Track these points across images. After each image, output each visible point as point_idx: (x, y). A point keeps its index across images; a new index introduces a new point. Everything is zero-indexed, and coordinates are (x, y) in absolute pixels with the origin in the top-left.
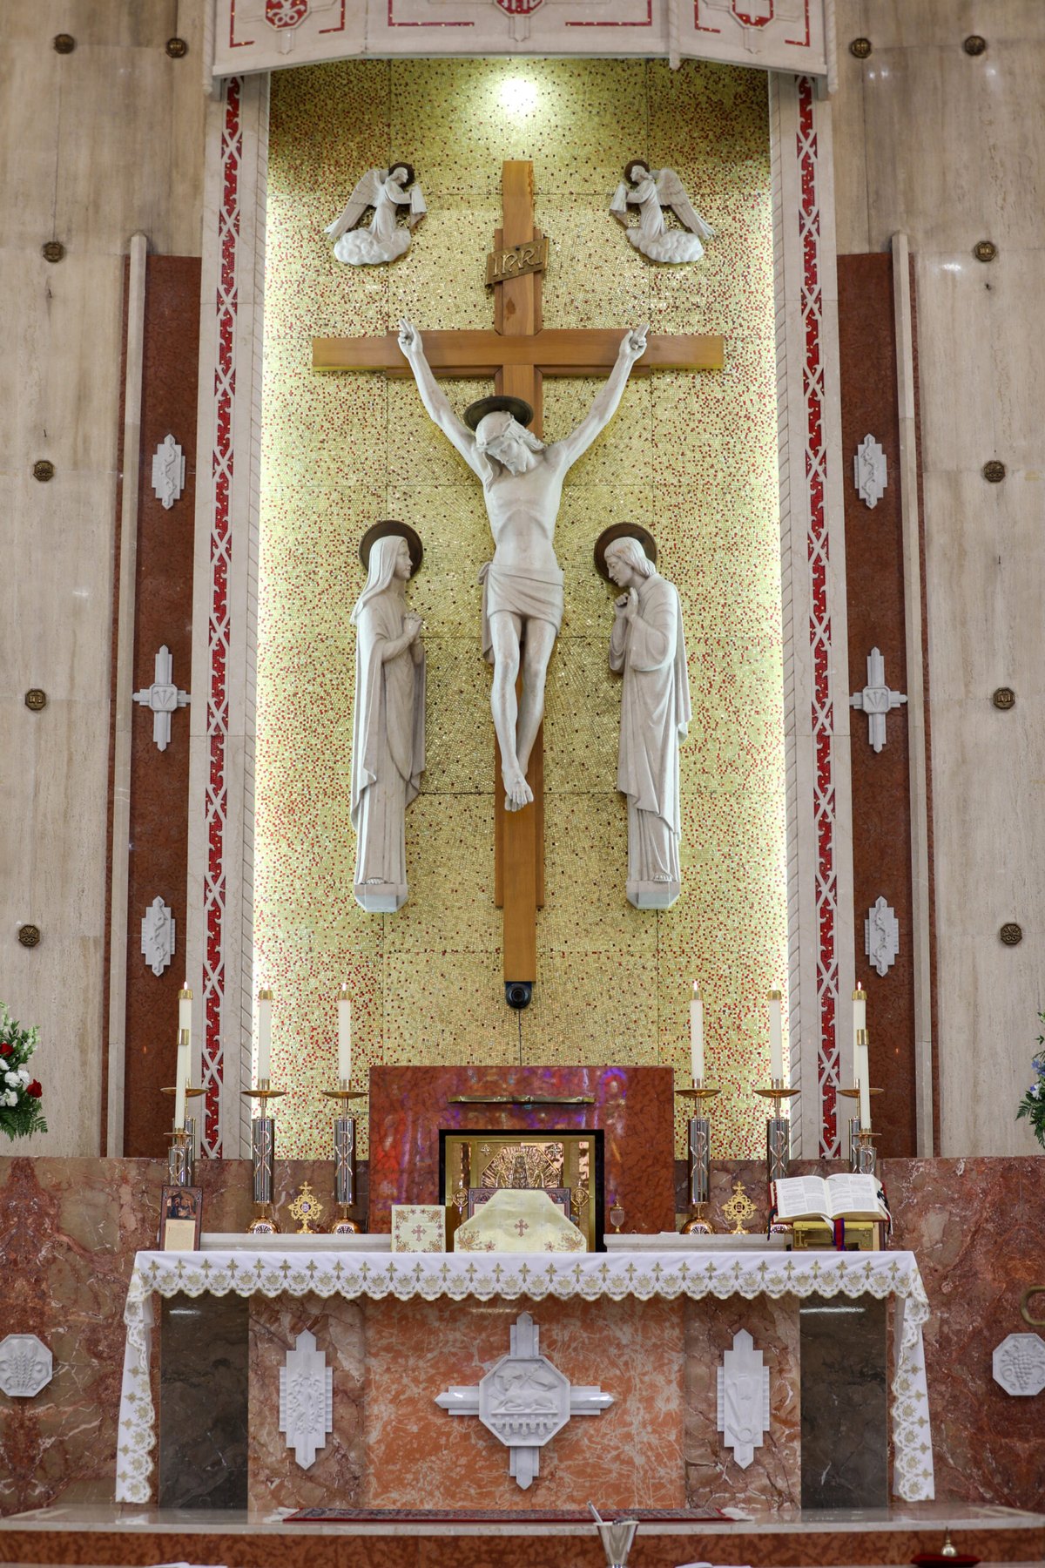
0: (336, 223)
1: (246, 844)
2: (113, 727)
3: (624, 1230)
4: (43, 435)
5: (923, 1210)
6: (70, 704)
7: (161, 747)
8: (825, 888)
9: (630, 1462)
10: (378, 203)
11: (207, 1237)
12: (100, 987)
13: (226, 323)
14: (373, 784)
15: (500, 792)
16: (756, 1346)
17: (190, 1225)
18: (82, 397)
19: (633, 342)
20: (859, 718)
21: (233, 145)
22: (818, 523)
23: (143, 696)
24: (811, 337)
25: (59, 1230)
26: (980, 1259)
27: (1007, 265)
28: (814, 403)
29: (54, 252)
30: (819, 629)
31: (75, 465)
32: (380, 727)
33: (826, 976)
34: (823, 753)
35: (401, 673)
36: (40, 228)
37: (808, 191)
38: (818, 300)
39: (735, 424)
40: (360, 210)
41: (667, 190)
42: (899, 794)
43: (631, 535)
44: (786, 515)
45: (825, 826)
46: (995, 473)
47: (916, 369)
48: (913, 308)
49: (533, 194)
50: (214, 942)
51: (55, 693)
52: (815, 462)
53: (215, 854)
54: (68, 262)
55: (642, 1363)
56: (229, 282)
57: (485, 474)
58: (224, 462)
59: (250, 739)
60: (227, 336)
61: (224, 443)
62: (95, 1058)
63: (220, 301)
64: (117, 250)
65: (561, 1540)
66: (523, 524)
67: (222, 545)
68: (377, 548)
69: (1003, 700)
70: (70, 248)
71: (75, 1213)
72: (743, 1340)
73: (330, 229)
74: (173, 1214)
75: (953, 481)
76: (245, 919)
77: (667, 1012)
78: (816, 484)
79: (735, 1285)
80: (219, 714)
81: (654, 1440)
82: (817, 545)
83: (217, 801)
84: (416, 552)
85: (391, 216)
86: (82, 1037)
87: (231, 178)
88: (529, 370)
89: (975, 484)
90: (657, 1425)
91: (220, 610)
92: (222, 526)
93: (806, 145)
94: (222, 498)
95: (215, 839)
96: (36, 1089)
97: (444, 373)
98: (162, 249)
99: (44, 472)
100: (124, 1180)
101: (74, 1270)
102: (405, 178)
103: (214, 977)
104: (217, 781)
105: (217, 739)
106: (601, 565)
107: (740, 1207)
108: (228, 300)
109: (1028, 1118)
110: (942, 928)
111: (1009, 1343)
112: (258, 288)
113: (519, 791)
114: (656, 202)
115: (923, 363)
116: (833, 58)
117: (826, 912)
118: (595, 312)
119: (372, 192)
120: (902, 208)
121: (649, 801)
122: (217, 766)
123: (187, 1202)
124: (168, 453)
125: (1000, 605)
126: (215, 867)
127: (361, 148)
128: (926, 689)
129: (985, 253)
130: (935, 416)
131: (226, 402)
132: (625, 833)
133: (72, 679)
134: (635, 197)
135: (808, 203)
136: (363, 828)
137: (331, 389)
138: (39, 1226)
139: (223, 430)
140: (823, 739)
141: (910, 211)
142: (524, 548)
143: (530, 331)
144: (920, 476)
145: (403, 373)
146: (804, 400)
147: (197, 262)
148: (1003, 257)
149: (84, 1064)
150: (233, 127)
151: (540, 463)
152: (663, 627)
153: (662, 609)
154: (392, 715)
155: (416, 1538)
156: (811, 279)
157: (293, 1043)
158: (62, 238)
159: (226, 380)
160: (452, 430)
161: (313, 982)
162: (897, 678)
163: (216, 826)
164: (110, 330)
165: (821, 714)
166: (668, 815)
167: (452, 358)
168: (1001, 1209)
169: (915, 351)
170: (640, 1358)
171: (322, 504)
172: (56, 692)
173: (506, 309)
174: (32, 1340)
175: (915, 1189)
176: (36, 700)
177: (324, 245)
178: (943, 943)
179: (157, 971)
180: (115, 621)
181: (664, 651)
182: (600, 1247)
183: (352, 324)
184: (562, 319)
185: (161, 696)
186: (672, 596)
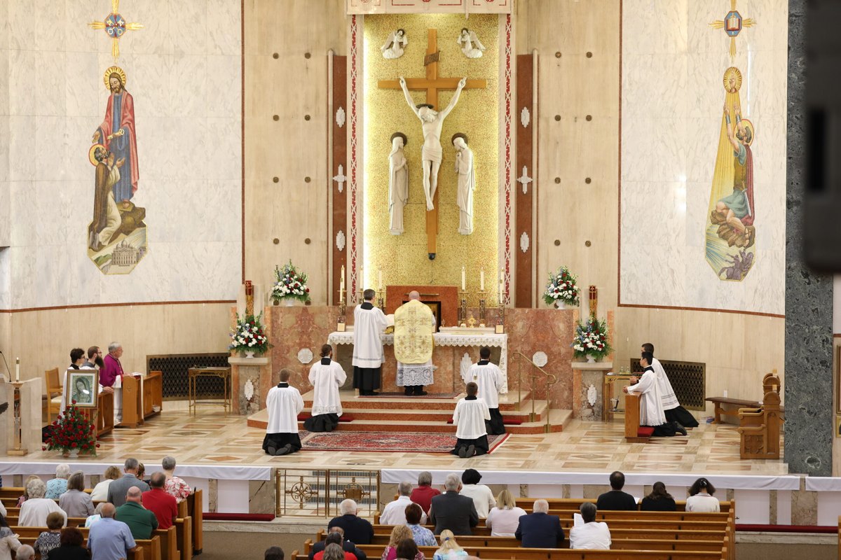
0: (384, 46)
1: (361, 219)
2: (328, 186)
3: (445, 326)
4: (307, 108)
5: (518, 321)
6: (317, 180)
7: (341, 191)
8: (507, 232)
9: (441, 382)
10: (395, 41)
11: (348, 327)
12: (326, 253)
13: (354, 80)
14: (394, 204)
15: (425, 206)
16: (469, 356)
17: (344, 324)
18: (317, 97)
19: (462, 83)
20: (519, 186)
21: (354, 28)
22: (508, 135)
23: (335, 178)
24: (508, 83)
25: (314, 324)
26: (531, 334)
27: (564, 59)
28: (508, 102)
29: (308, 56)
30: (508, 164)
31: (316, 116)
32: (396, 189)
33: (507, 255)
34: (508, 197)
35: (401, 174)
36: (304, 50)
37: (508, 41)
38: (510, 73)
39: (489, 103)
40: (390, 43)
41: (472, 38)
42: (529, 205)
43: (460, 137)
44: (500, 133)
45: (508, 216)
46: (558, 118)
47: (538, 89)
48: (538, 71)
49: (437, 37)
50: (354, 245)
51: (312, 178)
52: (508, 118)
53: (354, 222)
54: (312, 58)
55: (444, 360)
56: (354, 68)
57: (422, 121)
58: (354, 118)
59: (362, 192)
60: (354, 83)
61: (354, 113)
62: (325, 272)
63: (352, 74)
64: (325, 54)
65: (413, 403)
66: (432, 136)
67: (354, 141)
68: (395, 140)
69: (558, 180)
70: (312, 54)
71: (318, 320)
72: (466, 355)
73: (382, 48)
74: (340, 322)
75: (547, 120)
76: (362, 239)
77: (470, 261)
78: (508, 125)
79: (463, 343)
80: (354, 186)
81: (446, 377)
82: (508, 141)
83: (354, 209)
84: (405, 139)
85: (398, 46)
86: (322, 267)
87: (354, 38)
88: (435, 90)
89: (553, 121)
90: (447, 374)
91: (354, 158)
92: (354, 136)
93: (508, 27)
94: (354, 128)
95: (354, 218)
96: (308, 290)
98: (337, 54)
99: (308, 118)
100: (329, 312)
101: (318, 333)
102: (402, 34)
103: (354, 253)
104: (354, 203)
105: (354, 192)
106: (452, 145)
107: (472, 321)
108: (354, 73)
109: (544, 299)
110: (540, 241)
111: (537, 354)
112: (362, 71)
113: (431, 206)
114: (469, 41)
115: (540, 87)
116: (512, 9)
117: (507, 238)
118: (453, 72)
119: (393, 38)
120: (537, 41)
121: (464, 208)
122: (354, 199)
123: (343, 319)
124: (340, 112)
125: (558, 154)
126: (354, 226)
127: (390, 23)
128: (538, 177)
129: (558, 55)
130: (543, 102)
131: (354, 102)
132: (458, 215)
133: (317, 174)
134: (463, 40)
135: (508, 45)
136: (392, 213)
137: (383, 94)
138: (309, 323)
139: (354, 110)
140: (508, 193)
141: (539, 42)
142: (431, 142)
143: (435, 79)
144: (538, 119)
145: (400, 89)
146: (505, 101)
147: (345, 58)
148: (563, 57)
149: (322, 273)
150: (354, 23)
151: (436, 119)
152: (468, 163)
153: (467, 158)
154: (398, 185)
155: (383, 403)
156: (508, 67)
157: (375, 268)
158: (310, 52)
159: (354, 96)
160: (413, 108)
161: (380, 252)
162: (530, 174)
163: (354, 215)
164: (325, 78)
165: (507, 187)
166: (469, 212)
167: (415, 86)
168: (536, 322)
169: (538, 84)
170: (443, 358)
171: (381, 126)
173: (429, 72)
174: (308, 350)
175: (516, 316)
176: (308, 180)
178: (540, 245)
179: (341, 250)
180: (328, 158)
181: (468, 169)
182: (438, 331)
183: (388, 75)
184: (444, 74)
185: (340, 178)
186: (471, 154)
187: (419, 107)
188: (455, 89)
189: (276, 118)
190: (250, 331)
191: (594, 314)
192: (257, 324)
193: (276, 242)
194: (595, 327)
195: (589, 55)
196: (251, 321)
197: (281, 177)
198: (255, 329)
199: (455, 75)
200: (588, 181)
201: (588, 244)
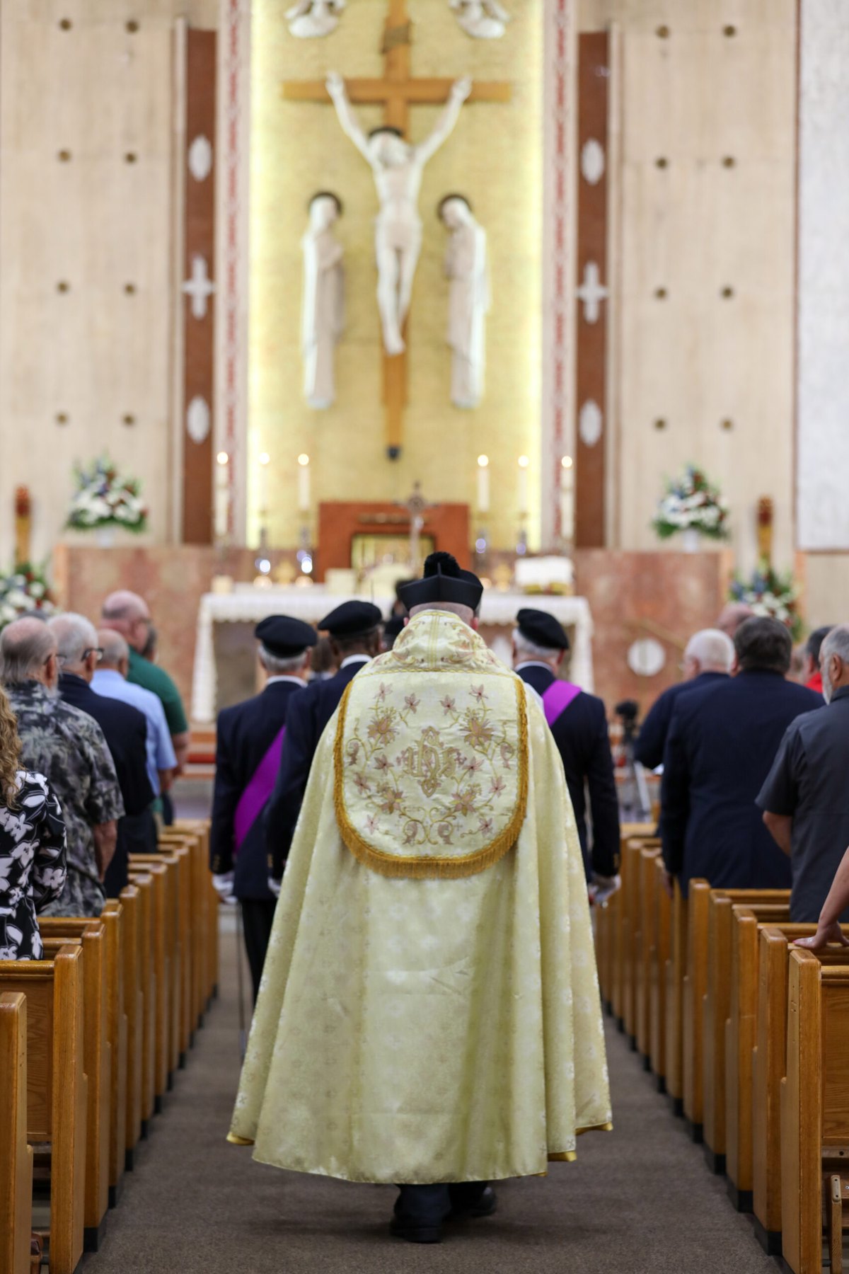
0: (293, 10)
1: (246, 374)
2: (173, 304)
4: (130, 138)
5: (597, 577)
6: (148, 291)
7: (199, 315)
8: (559, 402)
12: (166, 447)
13: (234, 77)
14: (318, 340)
15: (382, 343)
19: (460, 89)
20: (581, 304)
22: (561, 197)
23: (189, 287)
24: (561, 89)
25: (159, 582)
26: (627, 603)
27: (676, 40)
28: (561, 128)
29: (132, 27)
30: (559, 257)
31: (148, 154)
32: (320, 308)
33: (557, 448)
34: (558, 327)
36: (124, 13)
37: (561, 1)
39: (517, 132)
40: (307, 5)
43: (458, 199)
45: (559, 368)
46: (662, 163)
47: (620, 103)
48: (620, 66)
50: (231, 428)
51: (140, 285)
52: (559, 162)
53: (231, 379)
54: (141, 32)
56: (234, 53)
57: (377, 166)
58: (232, 159)
60: (234, 85)
61: (233, 149)
63: (229, 65)
64: (168, 26)
67: (232, 207)
68: (317, 205)
69: (661, 294)
70: (142, 24)
73: (289, 14)
75: (639, 168)
76: (246, 415)
79: (497, 617)
80: (231, 303)
82: (559, 210)
83: (231, 351)
84: (339, 206)
85: (325, 9)
86: (157, 475)
88: (401, 103)
89: (651, 171)
91: (232, 244)
92: (232, 196)
94: (232, 180)
95: (231, 372)
96: (145, 511)
97: (354, 101)
98: (195, 25)
99: (131, 158)
100: (192, 558)
101: (167, 602)
103: (231, 446)
104: (231, 340)
105: (231, 317)
106: (440, 215)
107: (504, 574)
110: (624, 420)
111: (639, 645)
112: (250, 60)
114: (476, 2)
115: (625, 99)
117: (558, 413)
118: (439, 67)
121: (462, 350)
122: (231, 331)
124: (200, 147)
125: (662, 240)
126: (231, 386)
128: (619, 287)
129: (663, 32)
130: (631, 129)
131: (232, 125)
132: (450, 366)
133: (148, 277)
136: (312, 360)
137: (292, 111)
138: (148, 580)
139: (233, 141)
140: (560, 319)
141: (622, 6)
142: (398, 210)
143: (403, 79)
144: (620, 166)
146: (555, 127)
147: (215, 34)
148: (673, 35)
151: (408, 160)
152: (473, 255)
153: (473, 245)
154: (326, 302)
156: (561, 55)
158: (137, 19)
159: (233, 112)
160: (358, 138)
162: (603, 280)
163: (231, 364)
165: (559, 306)
166: (474, 359)
167: (362, 94)
168: (636, 578)
169: (620, 91)
171: (287, 177)
172: (140, 283)
173: (390, 65)
175: (593, 566)
176: (130, 289)
177: (286, 23)
178: (624, 429)
179: (200, 439)
180: (173, 244)
181: (472, 269)
183: (304, 72)
184: (421, 71)
185: (198, 287)
186: (480, 238)
187: (372, 133)
188: (443, 101)
189: (64, 156)
190: (27, 592)
191: (766, 555)
192: (41, 580)
193: (62, 419)
194: (770, 584)
195: (730, 31)
196: (25, 571)
197: (75, 280)
198: (37, 589)
199: (444, 73)
200: (727, 293)
201: (727, 425)
